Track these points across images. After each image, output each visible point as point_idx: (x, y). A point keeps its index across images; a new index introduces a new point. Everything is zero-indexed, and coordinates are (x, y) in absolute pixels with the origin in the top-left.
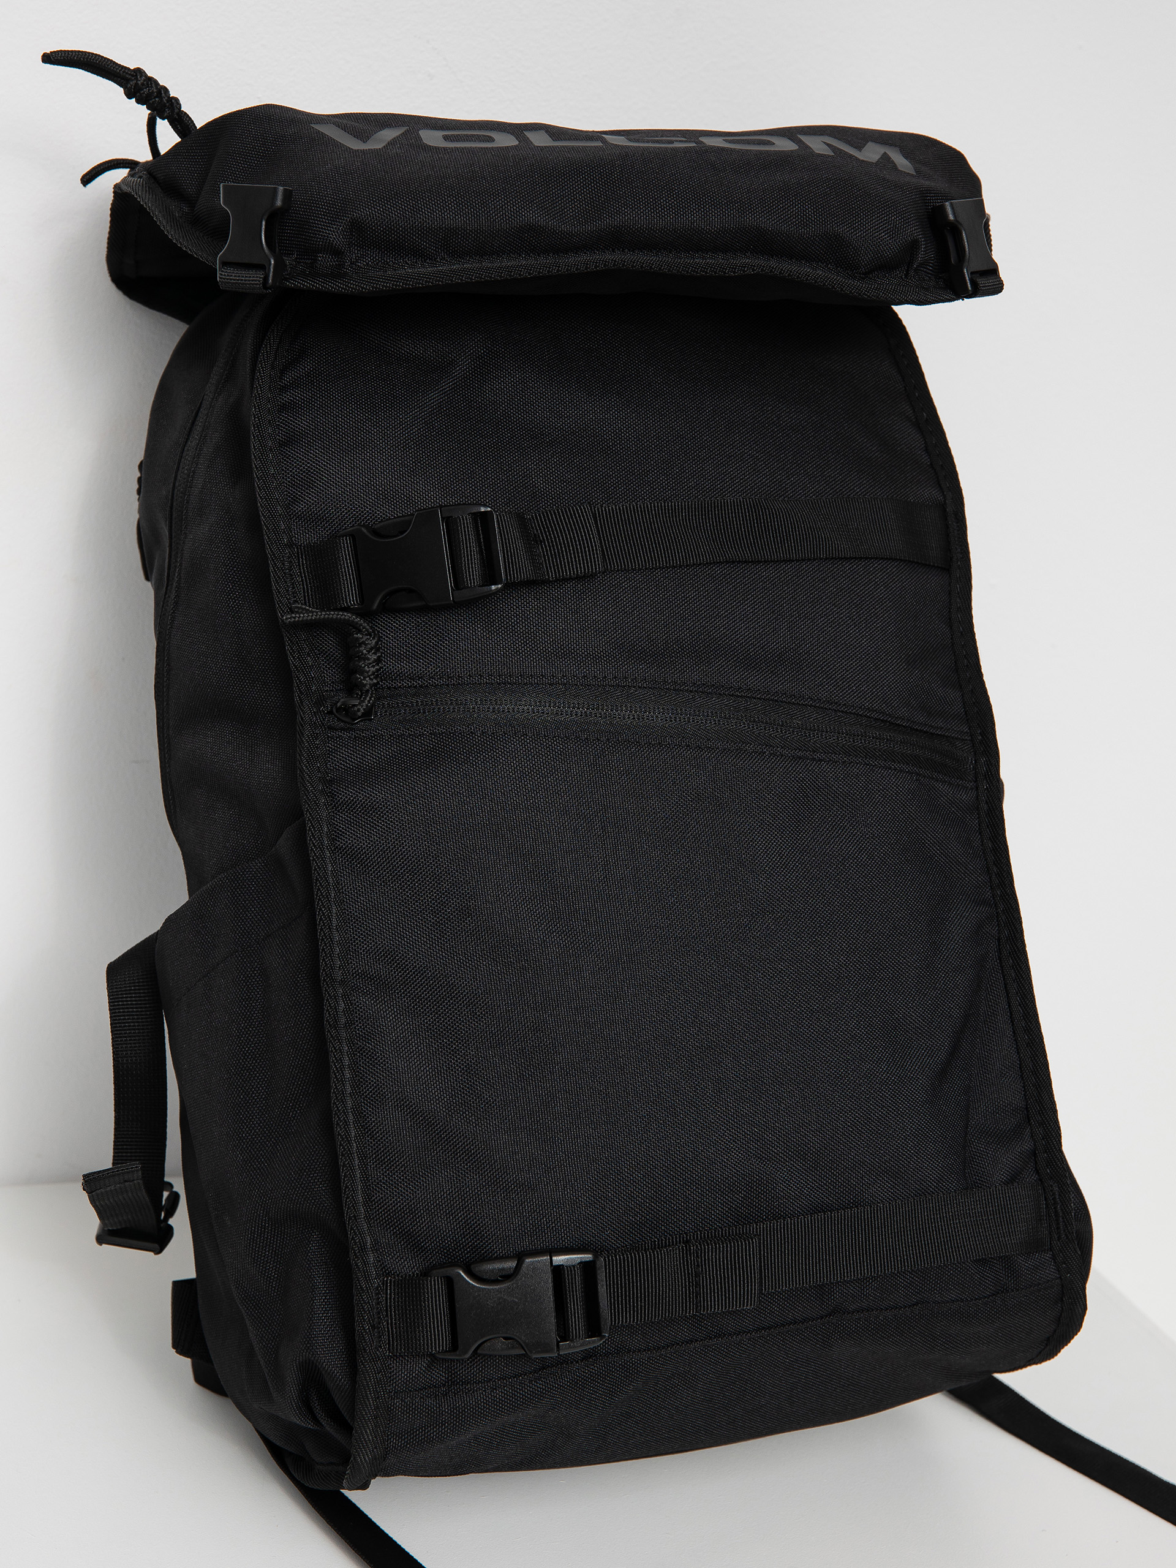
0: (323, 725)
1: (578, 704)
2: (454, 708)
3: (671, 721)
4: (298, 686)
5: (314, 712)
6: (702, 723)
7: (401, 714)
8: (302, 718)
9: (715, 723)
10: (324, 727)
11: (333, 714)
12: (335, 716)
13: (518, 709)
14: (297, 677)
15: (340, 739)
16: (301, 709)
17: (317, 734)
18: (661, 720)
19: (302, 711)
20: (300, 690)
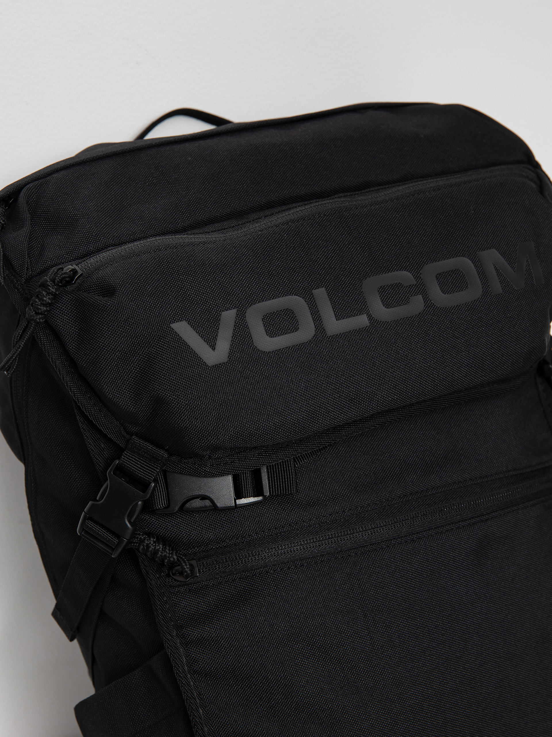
0: (166, 586)
1: (332, 535)
2: (252, 559)
3: (392, 529)
4: (142, 562)
5: (158, 578)
6: (411, 523)
7: (216, 569)
8: (151, 584)
9: (419, 521)
10: (167, 587)
11: (171, 576)
12: (172, 577)
13: (294, 549)
14: (141, 557)
15: (179, 593)
16: (148, 577)
17: (163, 593)
18: (386, 530)
19: (150, 578)
20: (144, 565)
